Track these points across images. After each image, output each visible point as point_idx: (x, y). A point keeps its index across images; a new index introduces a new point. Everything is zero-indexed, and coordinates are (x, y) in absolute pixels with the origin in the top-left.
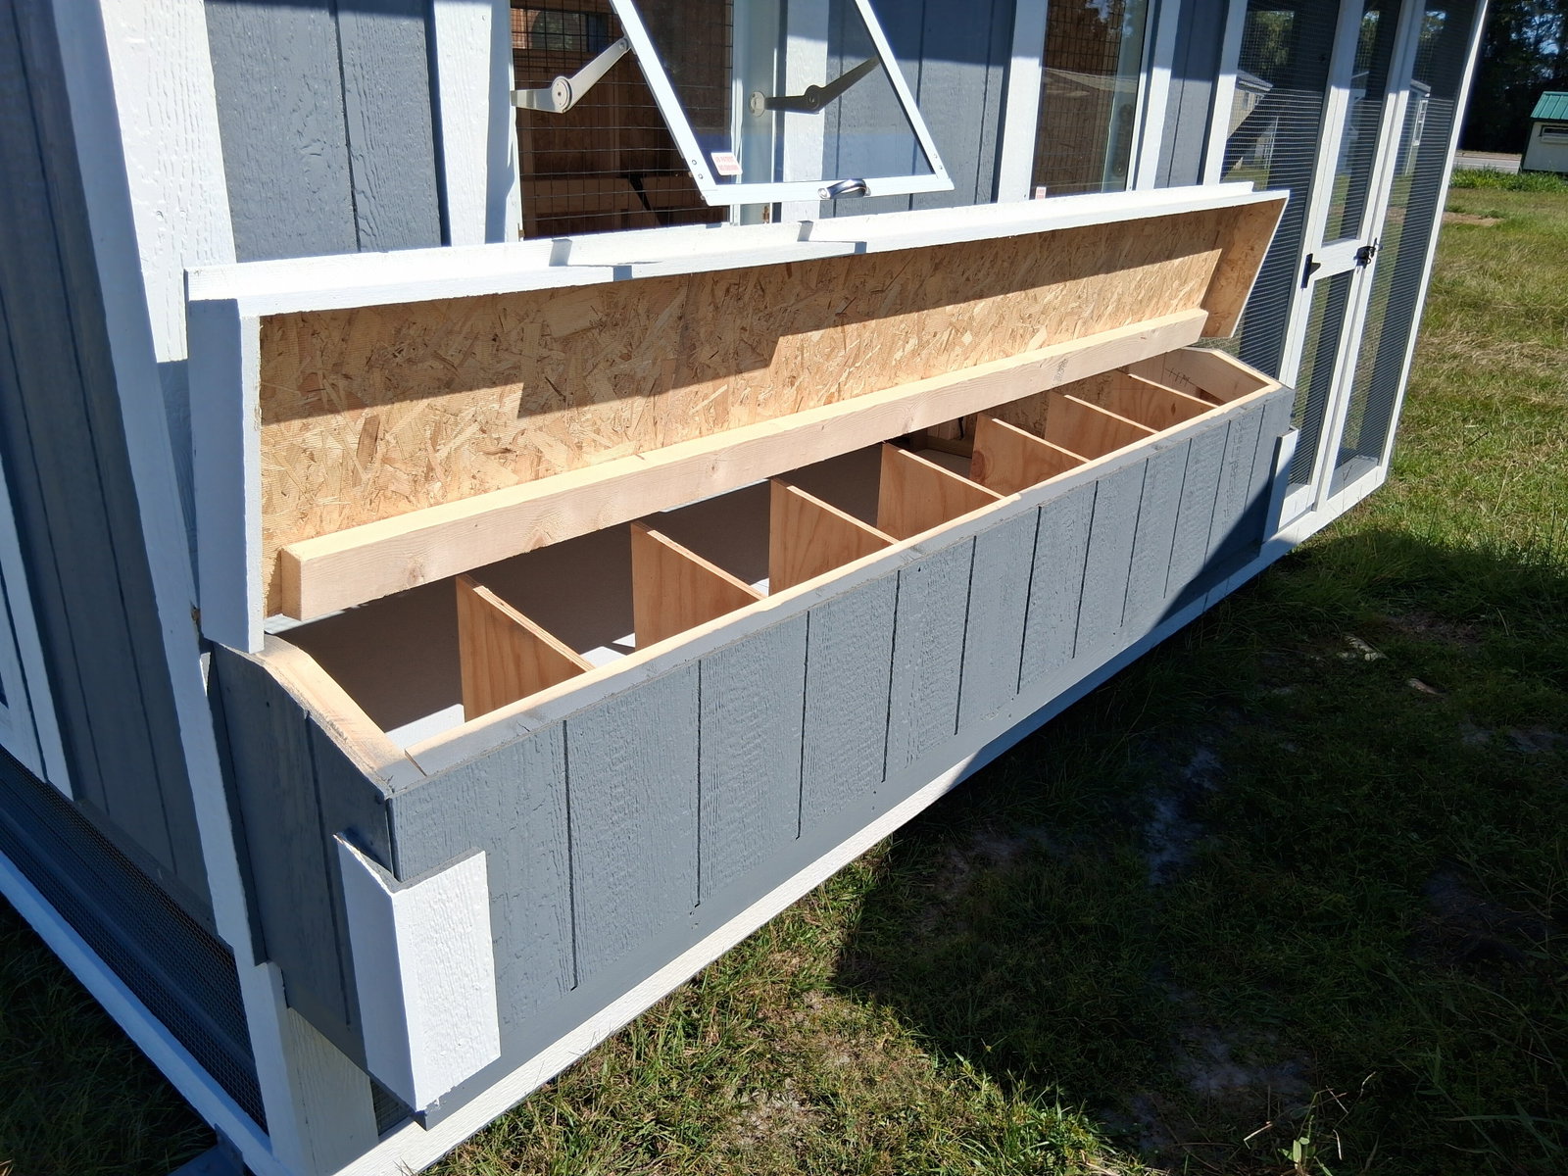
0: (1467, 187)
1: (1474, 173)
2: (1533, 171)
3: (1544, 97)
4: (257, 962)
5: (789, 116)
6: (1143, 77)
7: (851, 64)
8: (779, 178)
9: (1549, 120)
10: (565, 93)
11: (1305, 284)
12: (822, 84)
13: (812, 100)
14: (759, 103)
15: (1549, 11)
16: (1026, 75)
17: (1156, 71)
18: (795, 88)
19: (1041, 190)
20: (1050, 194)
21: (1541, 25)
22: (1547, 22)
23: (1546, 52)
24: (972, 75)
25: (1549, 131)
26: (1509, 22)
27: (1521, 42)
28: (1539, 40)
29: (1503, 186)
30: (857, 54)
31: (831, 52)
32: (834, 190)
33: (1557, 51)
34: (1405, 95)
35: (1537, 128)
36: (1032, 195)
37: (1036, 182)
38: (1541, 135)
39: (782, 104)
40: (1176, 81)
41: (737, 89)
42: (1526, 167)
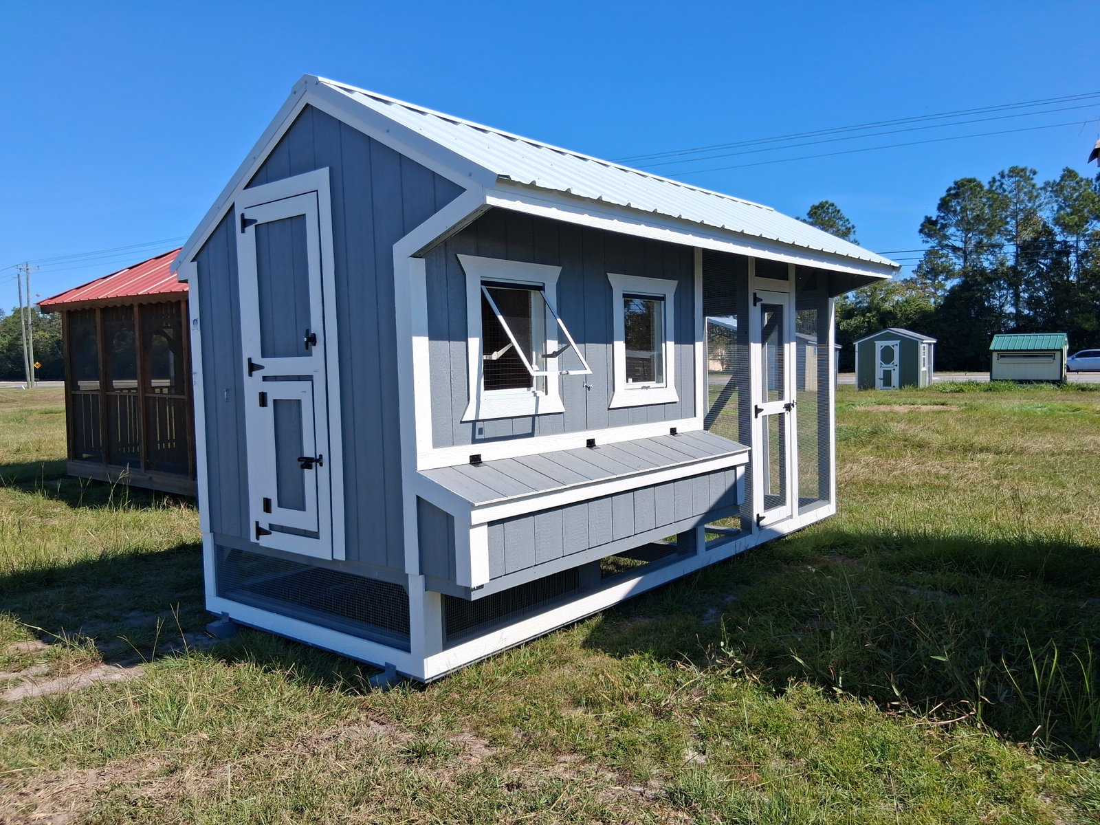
0: (959, 392)
1: (963, 384)
2: (997, 380)
3: (995, 338)
4: (420, 574)
5: (548, 359)
6: (663, 345)
7: (564, 345)
8: (546, 370)
9: (1001, 351)
10: (496, 356)
11: (756, 416)
12: (557, 351)
13: (554, 355)
14: (540, 356)
15: (1004, 288)
16: (620, 347)
17: (668, 342)
18: (549, 352)
19: (630, 380)
20: (633, 381)
21: (1001, 297)
22: (1004, 295)
23: (1008, 312)
24: (601, 347)
25: (1001, 356)
26: (981, 297)
27: (991, 309)
28: (1002, 306)
29: (981, 390)
30: (565, 343)
31: (559, 343)
32: (561, 373)
33: (1014, 311)
34: (794, 344)
35: (995, 355)
36: (627, 381)
37: (628, 376)
38: (998, 359)
39: (546, 356)
40: (677, 345)
41: (534, 353)
42: (993, 378)
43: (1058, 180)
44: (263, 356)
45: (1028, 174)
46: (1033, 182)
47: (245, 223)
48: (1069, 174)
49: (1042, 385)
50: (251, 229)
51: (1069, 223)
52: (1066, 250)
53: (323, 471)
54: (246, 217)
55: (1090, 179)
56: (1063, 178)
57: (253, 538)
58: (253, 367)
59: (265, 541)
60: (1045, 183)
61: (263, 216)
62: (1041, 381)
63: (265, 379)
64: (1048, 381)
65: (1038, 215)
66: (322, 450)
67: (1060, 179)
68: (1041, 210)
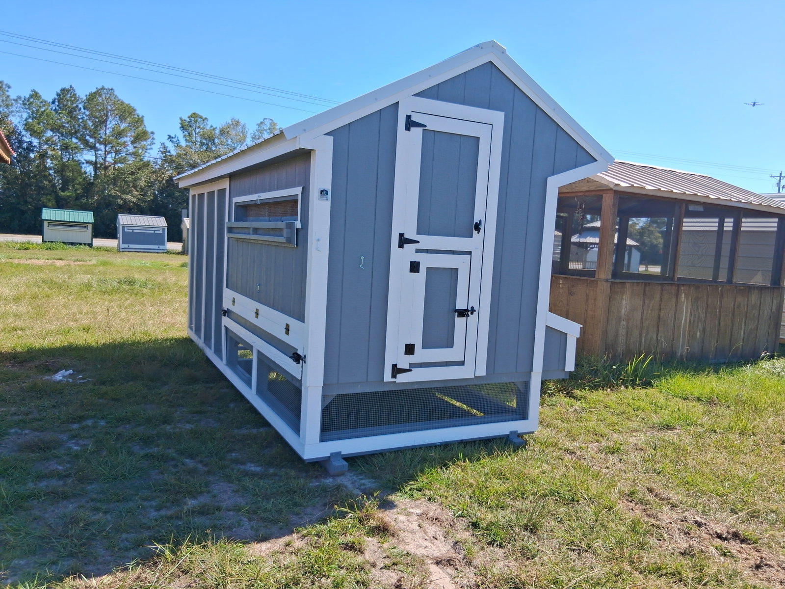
2: (47, 242)
3: (44, 211)
4: (542, 371)
9: (50, 220)
25: (50, 225)
29: (36, 248)
35: (46, 223)
42: (44, 240)
43: (27, 96)
44: (418, 233)
45: (4, 87)
46: (8, 94)
47: (410, 124)
48: (35, 95)
49: (82, 246)
50: (417, 132)
51: (37, 130)
52: (30, 148)
53: (472, 318)
54: (413, 119)
55: (48, 102)
56: (31, 96)
57: (388, 377)
58: (403, 241)
59: (401, 378)
60: (18, 97)
61: (433, 124)
62: (81, 244)
63: (418, 251)
64: (85, 244)
65: (9, 119)
66: (474, 303)
67: (29, 96)
68: (13, 116)
